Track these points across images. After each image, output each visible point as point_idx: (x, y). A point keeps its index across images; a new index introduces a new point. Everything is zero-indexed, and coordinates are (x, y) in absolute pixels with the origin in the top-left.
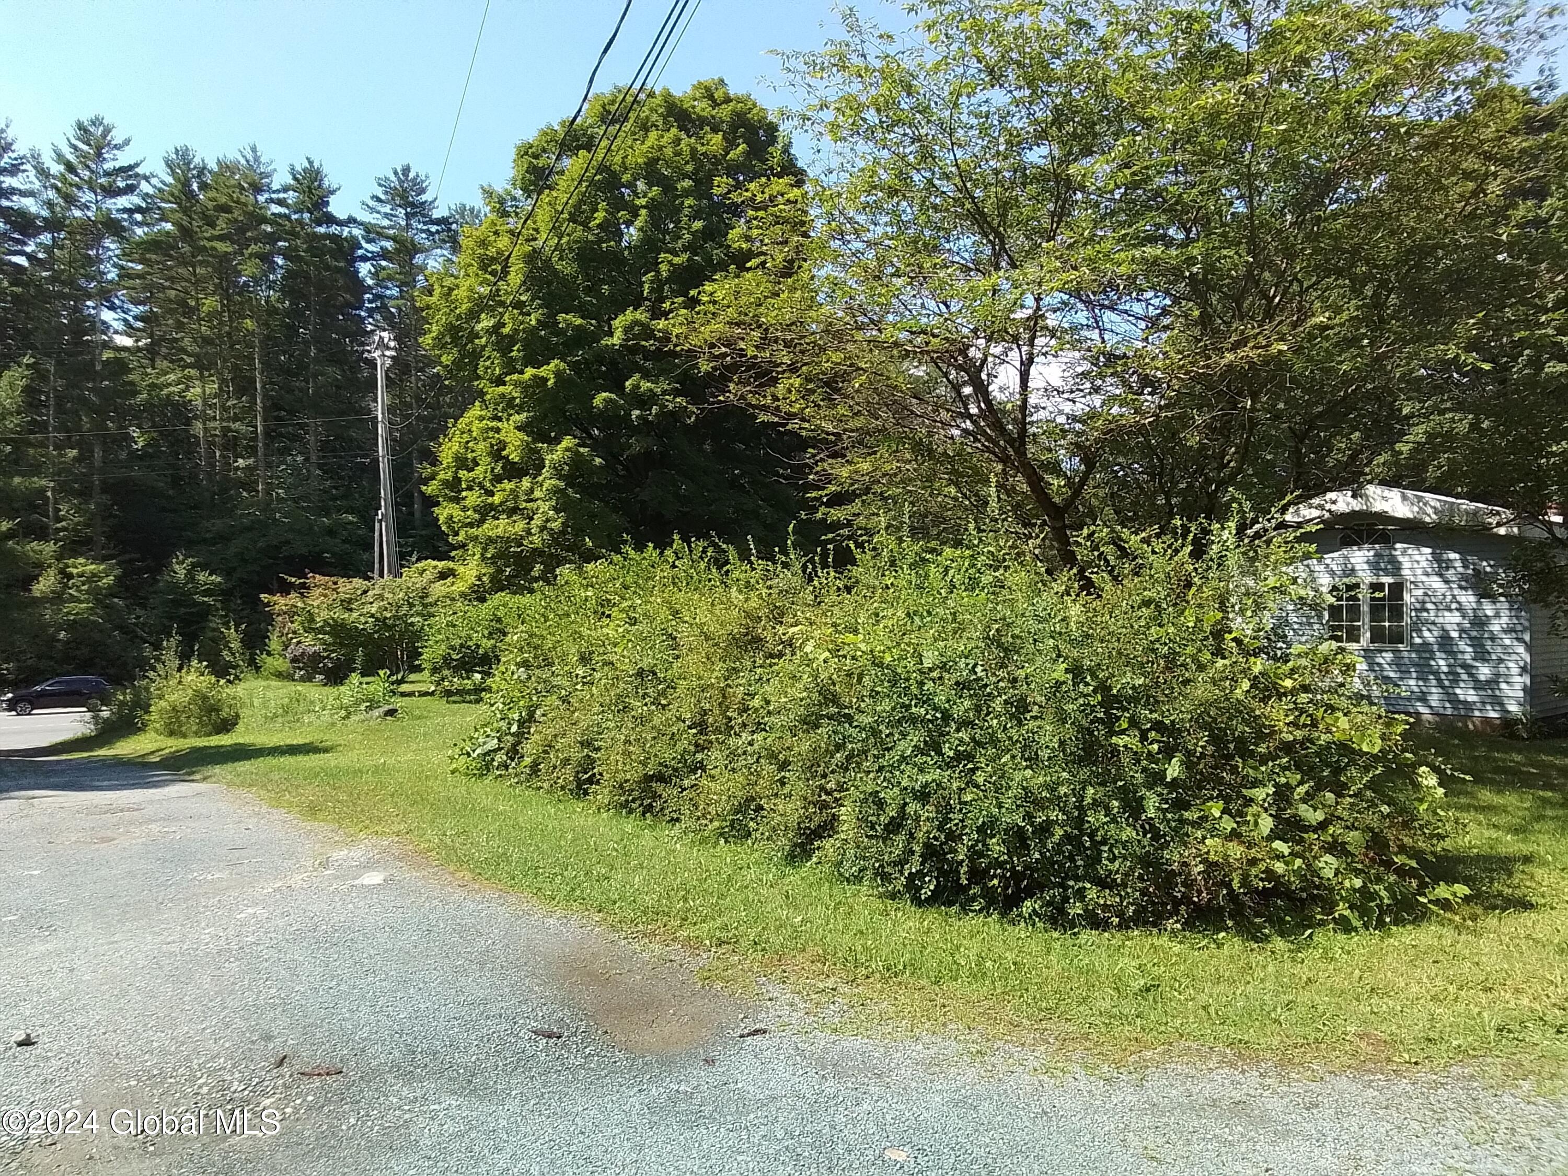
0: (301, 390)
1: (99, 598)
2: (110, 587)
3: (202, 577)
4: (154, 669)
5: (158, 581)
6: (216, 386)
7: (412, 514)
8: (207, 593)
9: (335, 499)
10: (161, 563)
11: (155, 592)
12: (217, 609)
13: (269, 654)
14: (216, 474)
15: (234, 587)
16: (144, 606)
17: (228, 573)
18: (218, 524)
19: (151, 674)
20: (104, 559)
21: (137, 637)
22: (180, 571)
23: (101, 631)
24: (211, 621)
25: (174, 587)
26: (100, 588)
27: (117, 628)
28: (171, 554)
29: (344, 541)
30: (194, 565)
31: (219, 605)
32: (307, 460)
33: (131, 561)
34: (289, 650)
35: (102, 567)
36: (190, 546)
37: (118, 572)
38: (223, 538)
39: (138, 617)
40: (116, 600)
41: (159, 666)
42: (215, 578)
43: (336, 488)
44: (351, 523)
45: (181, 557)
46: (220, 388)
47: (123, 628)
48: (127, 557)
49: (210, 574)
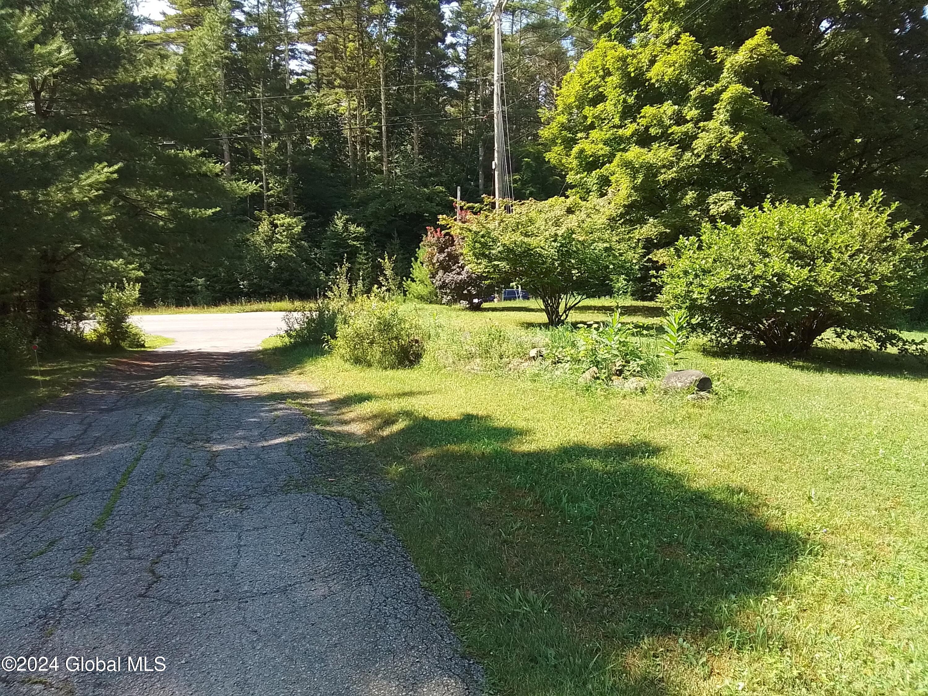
0: (408, 100)
1: (294, 240)
2: (299, 234)
3: (352, 228)
4: (331, 290)
5: (326, 231)
6: (356, 103)
7: (478, 186)
8: (356, 239)
9: (431, 175)
10: (328, 220)
11: (325, 238)
12: (362, 250)
13: (413, 280)
14: (358, 161)
15: (372, 235)
16: (319, 247)
17: (367, 226)
18: (360, 192)
19: (329, 294)
20: (295, 215)
21: (315, 266)
22: (339, 224)
23: (295, 262)
24: (358, 258)
25: (336, 234)
26: (294, 234)
27: (303, 260)
28: (334, 213)
29: (437, 205)
30: (347, 220)
31: (363, 247)
32: (413, 149)
33: (311, 217)
34: (438, 277)
35: (295, 220)
36: (345, 209)
37: (304, 223)
38: (364, 202)
39: (316, 254)
40: (303, 242)
41: (335, 288)
42: (362, 230)
43: (431, 168)
44: (442, 192)
45: (339, 215)
46: (359, 103)
47: (308, 261)
48: (307, 215)
49: (357, 226)
